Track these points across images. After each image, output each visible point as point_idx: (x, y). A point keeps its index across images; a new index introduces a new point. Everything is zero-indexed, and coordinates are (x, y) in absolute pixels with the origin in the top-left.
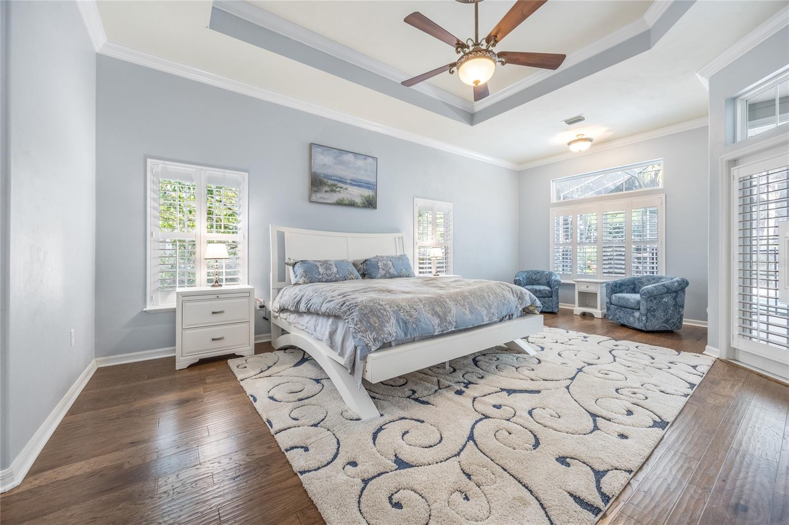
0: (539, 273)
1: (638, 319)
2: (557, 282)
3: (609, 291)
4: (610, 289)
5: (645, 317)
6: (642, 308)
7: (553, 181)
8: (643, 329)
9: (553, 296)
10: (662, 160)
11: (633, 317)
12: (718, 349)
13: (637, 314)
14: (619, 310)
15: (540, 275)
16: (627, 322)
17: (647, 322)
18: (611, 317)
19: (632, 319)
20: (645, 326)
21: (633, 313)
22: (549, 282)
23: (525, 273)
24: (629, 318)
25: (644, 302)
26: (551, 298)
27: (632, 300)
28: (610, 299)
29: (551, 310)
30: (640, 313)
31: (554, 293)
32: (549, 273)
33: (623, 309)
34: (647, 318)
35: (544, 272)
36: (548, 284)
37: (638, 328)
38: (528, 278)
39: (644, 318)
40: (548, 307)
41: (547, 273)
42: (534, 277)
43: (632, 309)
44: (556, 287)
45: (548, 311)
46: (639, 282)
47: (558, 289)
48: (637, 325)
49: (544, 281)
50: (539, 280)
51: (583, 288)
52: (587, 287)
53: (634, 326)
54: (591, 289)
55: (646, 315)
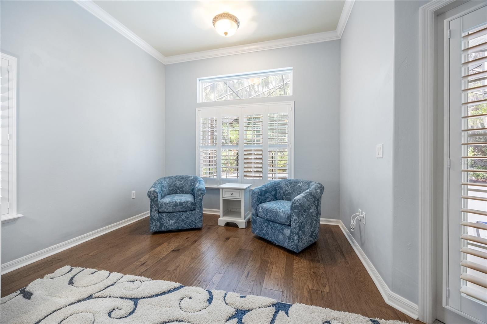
0: (183, 178)
1: (289, 238)
2: (200, 190)
3: (254, 201)
4: (256, 198)
5: (297, 236)
6: (293, 224)
7: (199, 80)
8: (295, 250)
9: (196, 209)
10: (291, 69)
11: (283, 234)
12: (417, 303)
13: (287, 232)
14: (266, 224)
15: (184, 182)
16: (275, 240)
17: (299, 242)
18: (257, 231)
19: (281, 236)
20: (297, 247)
21: (283, 229)
22: (193, 189)
23: (167, 180)
24: (278, 236)
25: (296, 218)
26: (194, 212)
27: (282, 214)
28: (256, 210)
29: (194, 227)
30: (291, 231)
31: (197, 205)
32: (194, 179)
33: (271, 223)
34: (299, 237)
35: (189, 177)
36: (192, 192)
37: (288, 248)
38: (170, 186)
39: (296, 238)
40: (190, 223)
41: (192, 178)
42: (177, 184)
43: (282, 224)
44: (200, 198)
45: (190, 227)
46: (279, 187)
47: (201, 200)
48: (286, 245)
49: (188, 188)
50: (183, 187)
51: (228, 196)
52: (232, 194)
53: (283, 245)
54: (236, 196)
55: (298, 234)
